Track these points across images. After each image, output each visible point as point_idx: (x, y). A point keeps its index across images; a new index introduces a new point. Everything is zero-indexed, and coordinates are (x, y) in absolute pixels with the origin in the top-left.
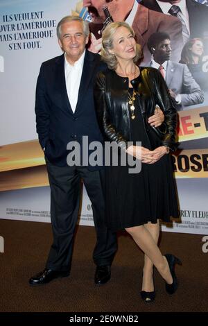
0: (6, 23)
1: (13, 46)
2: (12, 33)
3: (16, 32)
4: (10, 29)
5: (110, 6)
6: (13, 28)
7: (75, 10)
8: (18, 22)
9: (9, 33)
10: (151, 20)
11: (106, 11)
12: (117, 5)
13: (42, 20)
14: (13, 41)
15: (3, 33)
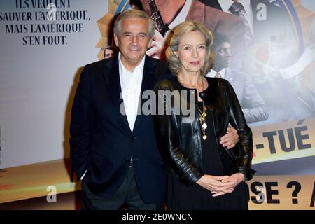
0: (19, 10)
1: (28, 40)
2: (28, 23)
3: (34, 22)
4: (26, 17)
6: (29, 17)
8: (37, 9)
9: (24, 23)
11: (152, 5)
13: (70, 10)
14: (29, 33)
15: (15, 22)
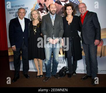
1: (14, 16)
5: (46, 3)
6: (15, 10)
7: (34, 4)
8: (16, 8)
9: (13, 11)
10: (59, 7)
11: (44, 5)
12: (48, 3)
13: (24, 7)
15: (11, 11)
